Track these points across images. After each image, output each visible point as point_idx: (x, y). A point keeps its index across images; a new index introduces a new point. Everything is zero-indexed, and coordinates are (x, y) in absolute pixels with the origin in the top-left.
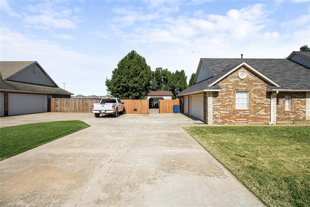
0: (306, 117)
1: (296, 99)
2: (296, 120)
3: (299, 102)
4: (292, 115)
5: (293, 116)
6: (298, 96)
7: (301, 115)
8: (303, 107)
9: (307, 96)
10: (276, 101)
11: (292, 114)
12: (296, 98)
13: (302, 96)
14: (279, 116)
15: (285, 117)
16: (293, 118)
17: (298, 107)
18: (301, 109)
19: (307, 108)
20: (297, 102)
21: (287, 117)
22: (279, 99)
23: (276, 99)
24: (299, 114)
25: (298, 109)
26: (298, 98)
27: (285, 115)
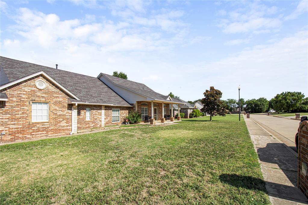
0: (102, 125)
1: (95, 111)
2: (95, 127)
3: (97, 113)
4: (92, 124)
5: (92, 125)
6: (96, 109)
7: (98, 123)
8: (100, 117)
9: (102, 108)
10: (77, 112)
11: (91, 123)
12: (95, 110)
13: (99, 109)
14: (81, 126)
15: (86, 126)
16: (92, 127)
17: (96, 117)
18: (99, 119)
19: (102, 118)
20: (95, 113)
21: (87, 126)
22: (81, 111)
23: (77, 110)
24: (97, 122)
25: (96, 119)
26: (96, 110)
27: (86, 124)
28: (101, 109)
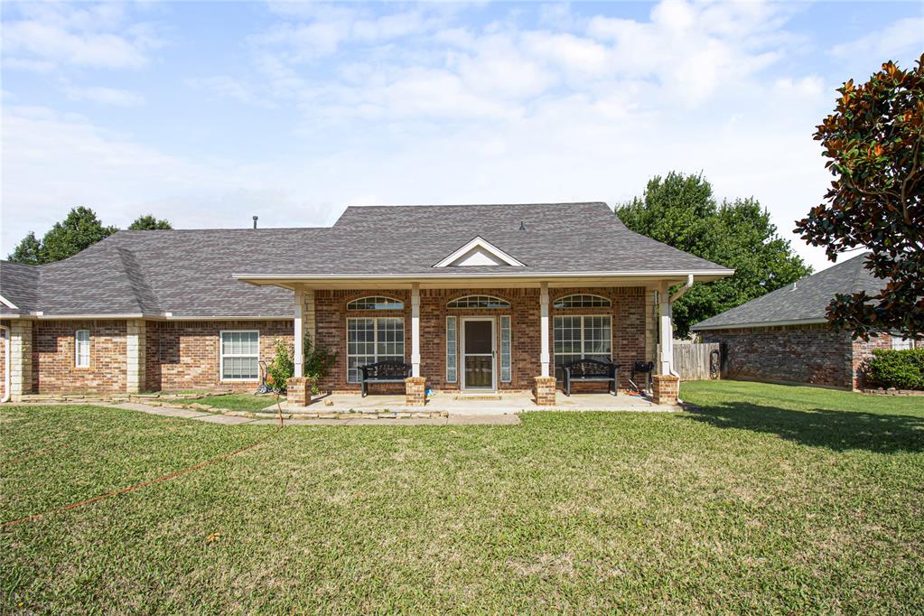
0: (128, 385)
1: (102, 339)
2: (100, 391)
3: (110, 345)
4: (93, 379)
5: (95, 383)
6: (107, 332)
7: (115, 379)
8: (120, 358)
9: (128, 330)
10: (21, 342)
11: (91, 376)
12: (102, 335)
13: (117, 332)
14: (59, 382)
15: (74, 384)
16: (95, 388)
17: (108, 360)
18: (116, 365)
19: (128, 361)
20: (105, 346)
21: (78, 384)
22: (59, 339)
23: (20, 338)
24: (109, 376)
25: (107, 365)
26: (108, 335)
27: (75, 380)
28: (124, 333)
